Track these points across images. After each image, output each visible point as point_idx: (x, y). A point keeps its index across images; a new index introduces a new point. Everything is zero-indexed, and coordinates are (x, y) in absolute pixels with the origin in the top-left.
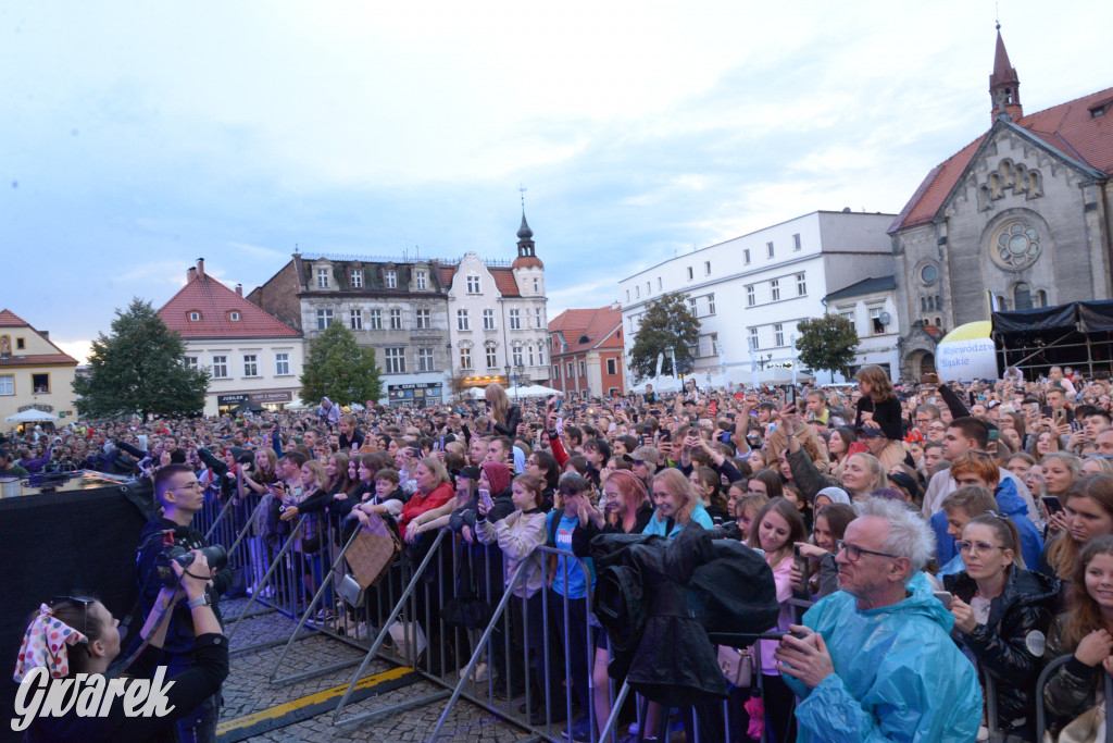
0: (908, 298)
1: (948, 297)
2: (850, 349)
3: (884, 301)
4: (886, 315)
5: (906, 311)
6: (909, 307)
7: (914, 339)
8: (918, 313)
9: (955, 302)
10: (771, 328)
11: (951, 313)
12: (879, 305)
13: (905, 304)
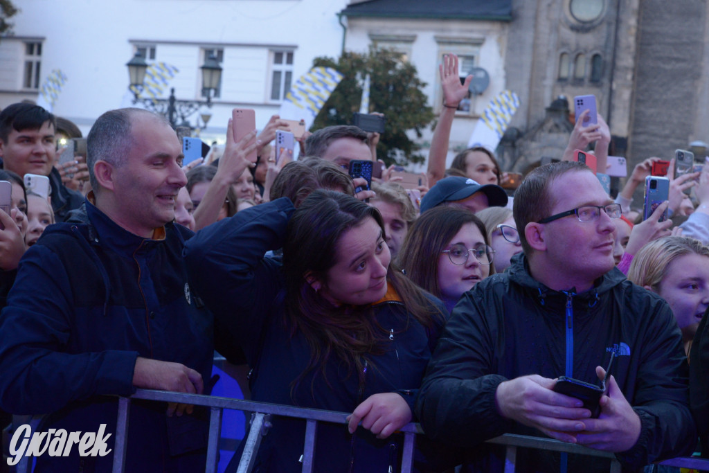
0: (535, 46)
1: (626, 60)
2: (411, 134)
3: (478, 43)
4: (481, 75)
5: (526, 75)
6: (534, 66)
7: (546, 137)
8: (549, 82)
9: (640, 73)
10: (264, 56)
11: (626, 94)
12: (468, 50)
13: (527, 59)
